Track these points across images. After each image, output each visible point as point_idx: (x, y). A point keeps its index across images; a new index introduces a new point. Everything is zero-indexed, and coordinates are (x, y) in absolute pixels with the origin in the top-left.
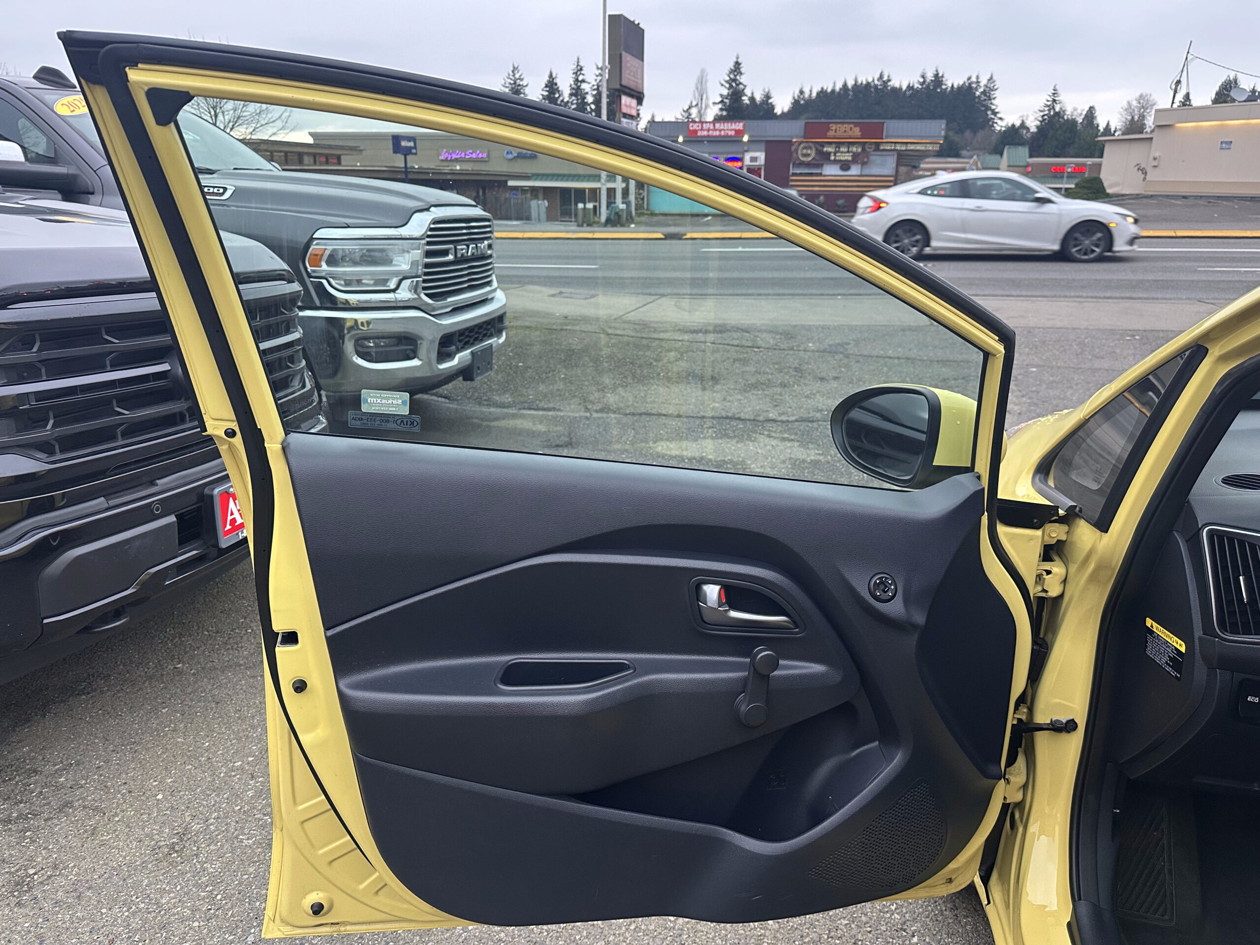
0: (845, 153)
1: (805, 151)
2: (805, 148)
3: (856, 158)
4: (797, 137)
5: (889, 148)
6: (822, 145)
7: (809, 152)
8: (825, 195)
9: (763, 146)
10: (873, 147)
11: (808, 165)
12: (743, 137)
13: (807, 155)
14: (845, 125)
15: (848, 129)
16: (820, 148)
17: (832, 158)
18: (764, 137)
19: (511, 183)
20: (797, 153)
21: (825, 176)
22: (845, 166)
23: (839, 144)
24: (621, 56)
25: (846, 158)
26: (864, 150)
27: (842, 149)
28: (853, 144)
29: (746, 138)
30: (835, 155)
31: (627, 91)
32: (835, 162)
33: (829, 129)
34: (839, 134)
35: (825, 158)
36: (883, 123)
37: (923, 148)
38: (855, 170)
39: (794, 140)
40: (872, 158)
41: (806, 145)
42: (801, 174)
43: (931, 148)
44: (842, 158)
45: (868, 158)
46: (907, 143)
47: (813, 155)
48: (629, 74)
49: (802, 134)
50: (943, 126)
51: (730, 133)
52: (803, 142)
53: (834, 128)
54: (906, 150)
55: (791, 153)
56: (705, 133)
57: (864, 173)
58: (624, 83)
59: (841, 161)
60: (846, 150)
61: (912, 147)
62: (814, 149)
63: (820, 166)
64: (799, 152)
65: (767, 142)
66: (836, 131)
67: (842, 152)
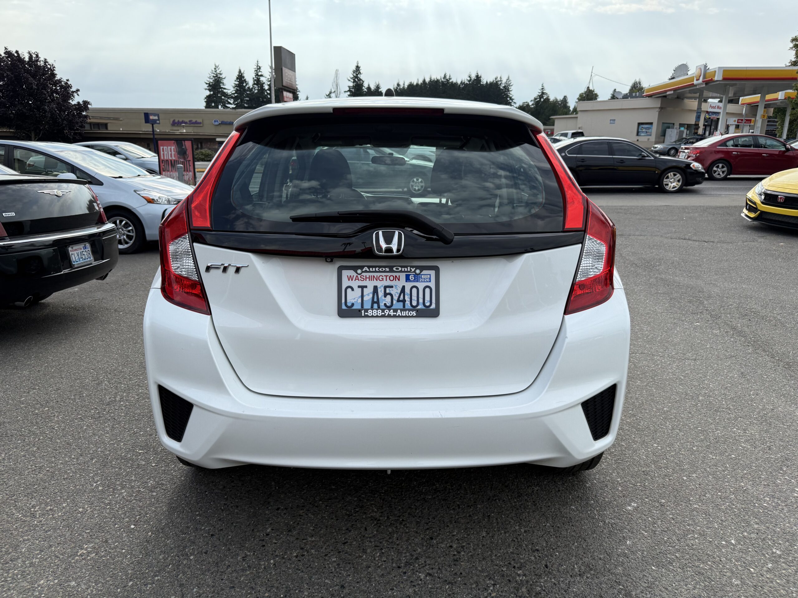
19: (218, 140)
24: (282, 69)
31: (286, 89)
48: (287, 79)
58: (284, 84)
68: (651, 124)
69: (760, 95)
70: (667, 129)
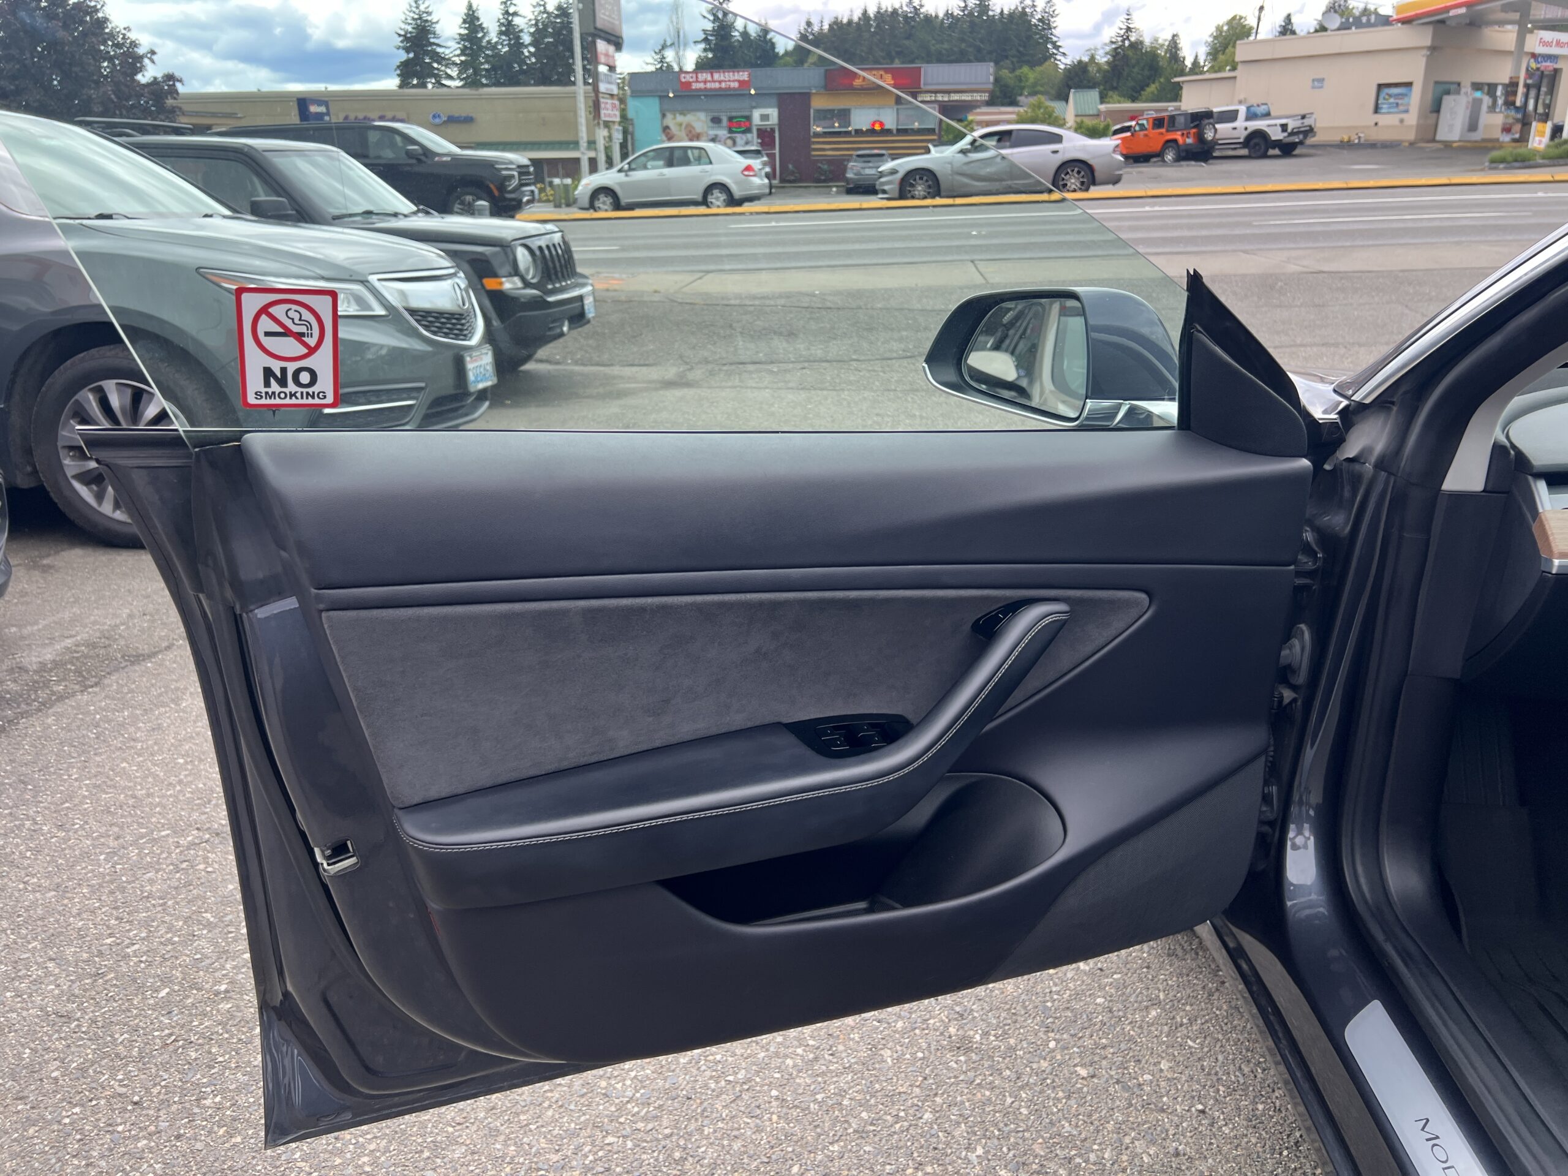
4: (815, 87)
5: (928, 99)
9: (774, 100)
12: (749, 89)
14: (874, 72)
18: (775, 88)
29: (753, 91)
31: (602, 34)
37: (970, 98)
39: (813, 92)
42: (824, 134)
43: (979, 98)
46: (949, 92)
49: (822, 83)
51: (729, 85)
54: (949, 101)
56: (701, 86)
58: (599, 25)
61: (955, 97)
65: (780, 95)
66: (864, 81)
70: (1445, 97)
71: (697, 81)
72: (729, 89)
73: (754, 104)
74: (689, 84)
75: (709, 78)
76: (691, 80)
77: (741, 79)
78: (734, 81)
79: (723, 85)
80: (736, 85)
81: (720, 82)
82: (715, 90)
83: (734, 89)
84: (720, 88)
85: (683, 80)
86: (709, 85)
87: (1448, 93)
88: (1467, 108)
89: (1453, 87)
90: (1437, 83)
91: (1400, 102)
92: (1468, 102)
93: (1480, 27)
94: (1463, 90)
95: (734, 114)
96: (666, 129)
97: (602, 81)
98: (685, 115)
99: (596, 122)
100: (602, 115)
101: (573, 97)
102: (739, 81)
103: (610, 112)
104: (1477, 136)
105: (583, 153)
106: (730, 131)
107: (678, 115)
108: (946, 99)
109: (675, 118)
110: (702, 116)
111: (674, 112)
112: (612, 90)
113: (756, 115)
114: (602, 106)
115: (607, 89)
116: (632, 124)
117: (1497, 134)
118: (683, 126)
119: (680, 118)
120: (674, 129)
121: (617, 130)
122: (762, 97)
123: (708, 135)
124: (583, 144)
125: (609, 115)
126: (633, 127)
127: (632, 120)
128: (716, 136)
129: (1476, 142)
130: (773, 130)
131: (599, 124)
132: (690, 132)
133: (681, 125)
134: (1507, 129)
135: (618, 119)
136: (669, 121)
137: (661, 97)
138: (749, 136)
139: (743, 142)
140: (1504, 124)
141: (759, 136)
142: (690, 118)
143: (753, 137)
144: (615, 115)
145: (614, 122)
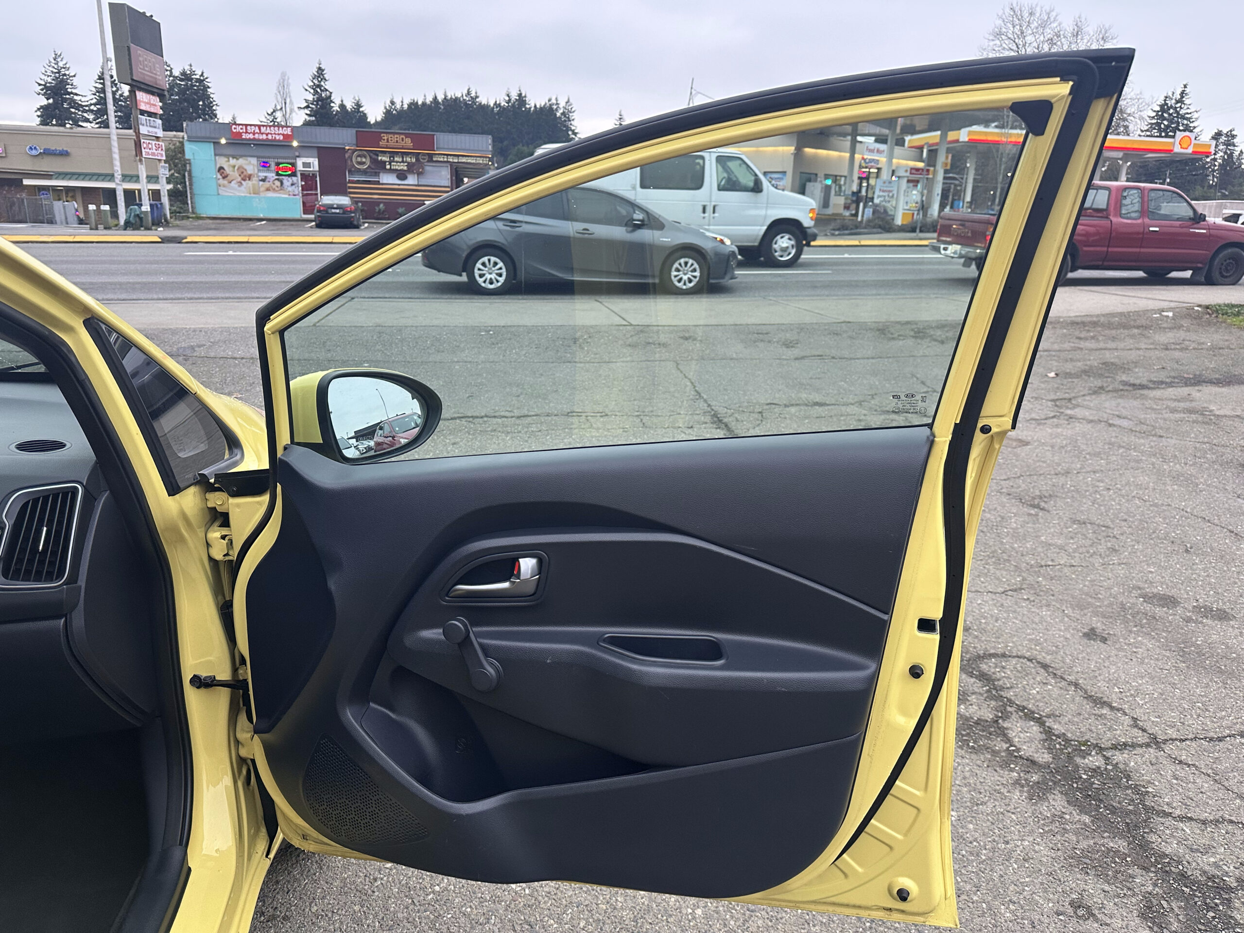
0: (400, 162)
1: (359, 159)
2: (359, 156)
3: (411, 168)
4: (349, 145)
5: (442, 159)
6: (376, 153)
7: (364, 160)
8: (385, 203)
9: (315, 152)
10: (427, 157)
11: (365, 172)
12: (292, 142)
13: (363, 163)
14: (396, 136)
15: (400, 140)
16: (374, 157)
17: (388, 167)
18: (316, 143)
19: (26, 182)
20: (351, 161)
21: (383, 184)
22: (402, 176)
23: (393, 154)
24: (129, 48)
25: (402, 167)
26: (417, 160)
27: (396, 159)
28: (407, 154)
29: (295, 144)
30: (390, 164)
31: (143, 86)
32: (391, 171)
33: (381, 139)
34: (391, 144)
35: (379, 167)
36: (434, 135)
37: (474, 161)
38: (412, 180)
39: (347, 148)
40: (427, 168)
41: (360, 153)
42: (358, 182)
43: (481, 162)
44: (397, 167)
45: (423, 169)
46: (458, 156)
47: (368, 163)
48: (144, 69)
49: (355, 142)
50: (490, 141)
51: (277, 137)
52: (356, 150)
53: (386, 138)
54: (458, 162)
55: (346, 161)
56: (251, 136)
57: (420, 183)
58: (135, 78)
59: (397, 170)
60: (401, 160)
61: (464, 160)
62: (368, 158)
63: (377, 174)
64: (354, 160)
65: (318, 147)
66: (388, 141)
67: (397, 162)
68: (784, 173)
69: (939, 133)
70: (808, 184)
71: (246, 132)
72: (275, 140)
73: (297, 154)
74: (240, 134)
75: (257, 130)
76: (241, 131)
77: (285, 133)
78: (279, 134)
79: (270, 137)
80: (282, 138)
81: (267, 135)
82: (262, 140)
83: (279, 141)
84: (267, 140)
85: (235, 131)
86: (256, 136)
87: (810, 180)
88: (821, 191)
89: (813, 177)
90: (801, 173)
91: (778, 183)
92: (822, 188)
93: (828, 136)
94: (819, 179)
95: (280, 161)
96: (221, 169)
97: (143, 125)
98: (237, 159)
99: (138, 158)
100: (144, 153)
101: (108, 137)
102: (283, 135)
103: (154, 151)
104: (830, 211)
105: (117, 184)
106: (278, 174)
107: (231, 159)
108: (456, 161)
109: (229, 161)
110: (254, 161)
111: (227, 156)
112: (156, 133)
113: (300, 163)
114: (145, 145)
115: (149, 132)
116: (190, 164)
117: (841, 210)
118: (236, 168)
119: (233, 161)
120: (228, 170)
121: (163, 167)
122: (305, 148)
123: (258, 176)
124: (118, 176)
125: (153, 154)
126: (190, 166)
127: (189, 160)
128: (266, 177)
129: (829, 215)
130: (314, 176)
131: (141, 160)
132: (242, 173)
133: (234, 167)
134: (847, 207)
135: (164, 158)
136: (222, 161)
137: (214, 143)
138: (294, 179)
139: (289, 184)
140: (845, 204)
141: (302, 181)
142: (241, 162)
143: (297, 180)
144: (162, 155)
145: (160, 160)
